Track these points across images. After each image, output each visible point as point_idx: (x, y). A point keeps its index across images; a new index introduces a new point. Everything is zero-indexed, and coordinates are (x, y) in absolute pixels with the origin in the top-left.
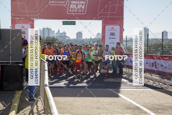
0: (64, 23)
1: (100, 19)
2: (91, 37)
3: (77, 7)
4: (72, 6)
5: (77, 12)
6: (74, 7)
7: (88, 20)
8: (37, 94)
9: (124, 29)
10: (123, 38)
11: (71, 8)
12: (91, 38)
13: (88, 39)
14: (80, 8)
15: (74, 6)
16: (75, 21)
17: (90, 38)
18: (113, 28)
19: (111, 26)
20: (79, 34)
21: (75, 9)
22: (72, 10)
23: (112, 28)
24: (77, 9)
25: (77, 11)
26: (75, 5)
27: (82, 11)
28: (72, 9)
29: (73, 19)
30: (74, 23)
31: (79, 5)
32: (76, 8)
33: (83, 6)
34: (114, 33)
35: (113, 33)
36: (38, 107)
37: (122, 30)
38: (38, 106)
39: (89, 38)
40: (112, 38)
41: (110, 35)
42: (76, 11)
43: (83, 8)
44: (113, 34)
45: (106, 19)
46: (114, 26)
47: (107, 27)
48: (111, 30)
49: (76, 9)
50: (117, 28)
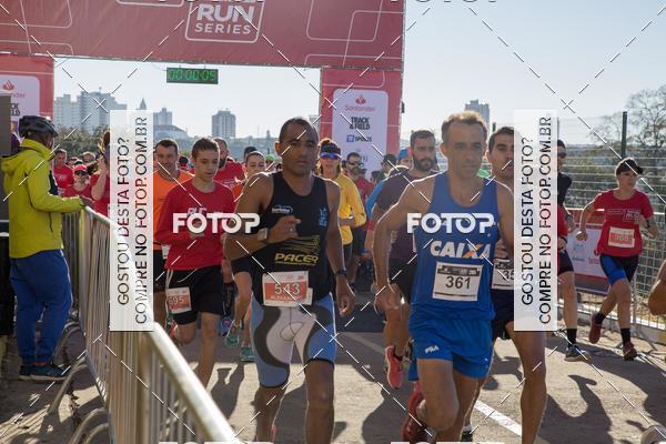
0: (174, 77)
1: (312, 64)
2: (268, 132)
3: (223, 13)
4: (206, 10)
5: (225, 36)
6: (213, 15)
7: (267, 65)
8: (67, 351)
9: (403, 105)
10: (398, 137)
11: (199, 18)
12: (269, 136)
13: (258, 139)
14: (235, 19)
15: (211, 11)
16: (217, 71)
17: (265, 136)
18: (364, 102)
19: (357, 93)
20: (224, 120)
21: (216, 22)
22: (204, 27)
23: (357, 101)
24: (225, 24)
25: (225, 30)
26: (218, 7)
27: (242, 29)
28: (205, 20)
29: (208, 62)
30: (211, 78)
31: (230, 7)
32: (223, 20)
33: (247, 11)
34: (367, 120)
35: (361, 120)
36: (76, 401)
37: (395, 108)
38: (76, 398)
39: (260, 137)
40: (358, 139)
41: (351, 127)
42: (219, 28)
43: (249, 18)
44: (361, 123)
45: (336, 64)
46: (366, 94)
47: (338, 94)
48: (357, 108)
49: (219, 22)
50: (378, 99)
